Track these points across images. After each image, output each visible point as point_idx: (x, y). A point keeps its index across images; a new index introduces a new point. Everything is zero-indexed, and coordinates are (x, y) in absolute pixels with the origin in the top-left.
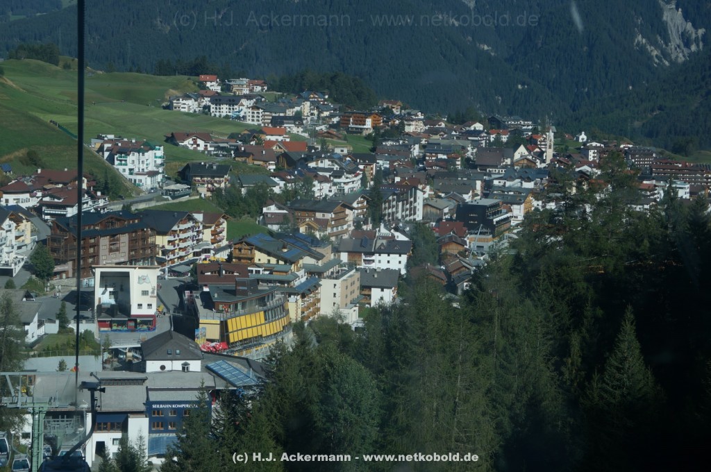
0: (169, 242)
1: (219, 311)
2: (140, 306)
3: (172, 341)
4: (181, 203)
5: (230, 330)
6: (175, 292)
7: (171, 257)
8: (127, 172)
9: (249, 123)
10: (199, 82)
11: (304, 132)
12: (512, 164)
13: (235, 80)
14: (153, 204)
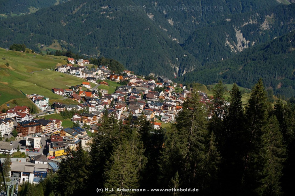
0: (46, 128)
1: (54, 149)
2: (36, 146)
3: (41, 157)
4: (51, 115)
5: (56, 154)
6: (46, 142)
7: (46, 131)
8: (39, 105)
9: (81, 76)
10: (68, 60)
11: (96, 82)
12: (158, 98)
13: (79, 60)
14: (44, 115)
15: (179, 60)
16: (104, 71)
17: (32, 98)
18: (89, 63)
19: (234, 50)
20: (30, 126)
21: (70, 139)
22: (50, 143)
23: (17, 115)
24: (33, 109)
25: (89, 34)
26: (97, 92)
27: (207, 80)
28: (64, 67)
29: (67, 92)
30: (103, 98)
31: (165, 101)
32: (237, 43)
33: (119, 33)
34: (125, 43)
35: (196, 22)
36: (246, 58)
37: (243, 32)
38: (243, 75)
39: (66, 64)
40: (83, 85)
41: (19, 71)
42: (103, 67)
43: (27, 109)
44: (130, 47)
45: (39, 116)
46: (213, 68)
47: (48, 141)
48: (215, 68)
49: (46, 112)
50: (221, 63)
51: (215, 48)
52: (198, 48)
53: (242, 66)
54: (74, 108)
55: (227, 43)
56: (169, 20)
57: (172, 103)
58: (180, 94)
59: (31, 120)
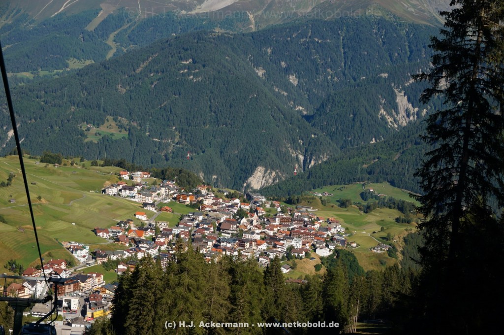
0: (85, 284)
1: (92, 310)
2: (73, 307)
3: (78, 320)
4: (91, 267)
5: (94, 315)
6: (84, 301)
7: (85, 288)
8: (77, 256)
9: (136, 200)
10: (120, 175)
11: (156, 209)
12: (238, 227)
13: (136, 173)
14: (83, 268)
15: (303, 144)
16: (169, 189)
17: (70, 248)
18: (149, 176)
19: (393, 125)
20: (67, 284)
22: (88, 303)
23: (53, 272)
24: (70, 263)
25: (162, 105)
26: (154, 225)
27: (344, 177)
28: (114, 186)
29: (113, 232)
30: (158, 236)
31: (245, 232)
32: (397, 113)
33: (209, 103)
34: (219, 118)
35: (334, 78)
36: (405, 141)
37: (408, 94)
38: (398, 169)
39: (117, 182)
40: (137, 216)
42: (168, 183)
43: (63, 263)
44: (226, 126)
45: (77, 270)
46: (354, 158)
47: (87, 300)
48: (357, 157)
49: (86, 263)
50: (367, 149)
51: (361, 121)
52: (334, 122)
53: (399, 153)
54: (120, 255)
55: (381, 114)
56: (291, 77)
57: (253, 236)
58: (270, 220)
59: (68, 276)
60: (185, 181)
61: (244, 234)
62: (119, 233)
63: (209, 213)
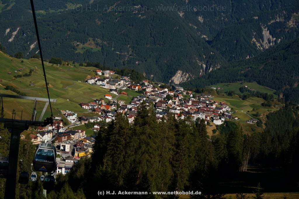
0: (74, 136)
1: (78, 152)
2: (67, 150)
3: (69, 158)
4: (78, 126)
5: (79, 155)
6: (73, 146)
7: (74, 139)
8: (70, 119)
9: (106, 87)
10: (96, 72)
11: (117, 93)
12: (166, 105)
13: (106, 71)
14: (73, 126)
15: (206, 58)
16: (125, 81)
17: (65, 114)
18: (114, 73)
19: (260, 48)
20: (63, 136)
21: (90, 145)
22: (76, 148)
23: (55, 128)
24: (65, 123)
25: (122, 32)
26: (116, 103)
27: (230, 78)
28: (92, 79)
29: (92, 106)
30: (119, 109)
31: (171, 109)
32: (263, 41)
33: (150, 32)
34: (155, 41)
35: (225, 19)
36: (267, 57)
37: (270, 29)
39: (94, 76)
40: (106, 97)
41: (57, 88)
42: (125, 78)
43: (61, 123)
44: (160, 46)
45: (70, 128)
46: (236, 67)
47: (75, 146)
48: (238, 66)
49: (75, 124)
50: (244, 62)
51: (241, 45)
52: (225, 45)
53: (263, 65)
54: (95, 119)
55: (253, 41)
56: (199, 17)
57: (176, 111)
58: (186, 102)
59: (64, 131)
60: (135, 77)
61: (170, 110)
62: (95, 106)
63: (149, 96)
